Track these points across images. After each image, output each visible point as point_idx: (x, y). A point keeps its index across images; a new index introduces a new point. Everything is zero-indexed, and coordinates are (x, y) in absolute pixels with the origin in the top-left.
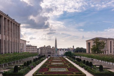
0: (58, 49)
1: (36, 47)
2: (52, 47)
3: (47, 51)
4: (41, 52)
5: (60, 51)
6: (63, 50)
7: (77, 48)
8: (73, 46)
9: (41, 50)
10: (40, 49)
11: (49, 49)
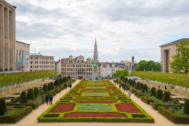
0: (100, 64)
1: (52, 58)
2: (87, 60)
3: (75, 68)
4: (62, 69)
5: (104, 69)
6: (111, 65)
7: (141, 61)
8: (133, 58)
9: (62, 66)
10: (60, 63)
11: (79, 64)
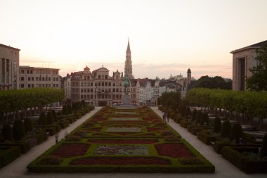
0: (135, 82)
1: (56, 71)
2: (114, 73)
3: (94, 87)
4: (73, 90)
5: (142, 89)
7: (203, 77)
8: (189, 71)
9: (73, 84)
10: (69, 80)
11: (101, 81)
